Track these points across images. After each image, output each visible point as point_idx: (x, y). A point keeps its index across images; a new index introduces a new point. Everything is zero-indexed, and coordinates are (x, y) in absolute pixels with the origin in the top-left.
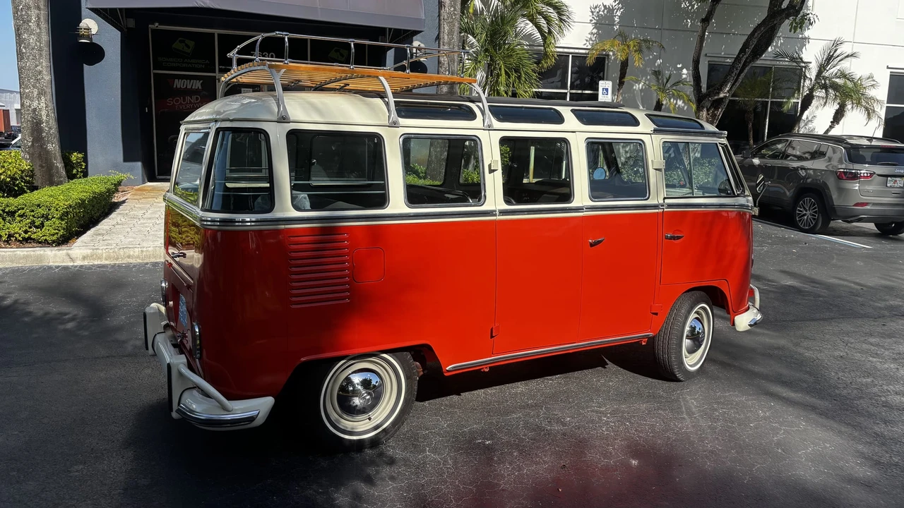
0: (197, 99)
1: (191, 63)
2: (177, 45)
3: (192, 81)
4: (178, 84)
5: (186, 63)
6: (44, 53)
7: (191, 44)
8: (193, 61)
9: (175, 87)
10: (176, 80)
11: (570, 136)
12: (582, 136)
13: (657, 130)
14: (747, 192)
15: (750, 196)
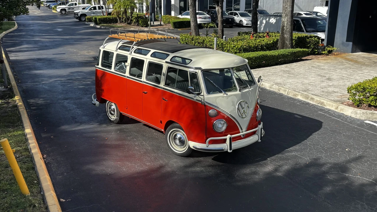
11: (145, 60)
12: (148, 60)
13: (166, 62)
14: (202, 94)
15: (203, 96)
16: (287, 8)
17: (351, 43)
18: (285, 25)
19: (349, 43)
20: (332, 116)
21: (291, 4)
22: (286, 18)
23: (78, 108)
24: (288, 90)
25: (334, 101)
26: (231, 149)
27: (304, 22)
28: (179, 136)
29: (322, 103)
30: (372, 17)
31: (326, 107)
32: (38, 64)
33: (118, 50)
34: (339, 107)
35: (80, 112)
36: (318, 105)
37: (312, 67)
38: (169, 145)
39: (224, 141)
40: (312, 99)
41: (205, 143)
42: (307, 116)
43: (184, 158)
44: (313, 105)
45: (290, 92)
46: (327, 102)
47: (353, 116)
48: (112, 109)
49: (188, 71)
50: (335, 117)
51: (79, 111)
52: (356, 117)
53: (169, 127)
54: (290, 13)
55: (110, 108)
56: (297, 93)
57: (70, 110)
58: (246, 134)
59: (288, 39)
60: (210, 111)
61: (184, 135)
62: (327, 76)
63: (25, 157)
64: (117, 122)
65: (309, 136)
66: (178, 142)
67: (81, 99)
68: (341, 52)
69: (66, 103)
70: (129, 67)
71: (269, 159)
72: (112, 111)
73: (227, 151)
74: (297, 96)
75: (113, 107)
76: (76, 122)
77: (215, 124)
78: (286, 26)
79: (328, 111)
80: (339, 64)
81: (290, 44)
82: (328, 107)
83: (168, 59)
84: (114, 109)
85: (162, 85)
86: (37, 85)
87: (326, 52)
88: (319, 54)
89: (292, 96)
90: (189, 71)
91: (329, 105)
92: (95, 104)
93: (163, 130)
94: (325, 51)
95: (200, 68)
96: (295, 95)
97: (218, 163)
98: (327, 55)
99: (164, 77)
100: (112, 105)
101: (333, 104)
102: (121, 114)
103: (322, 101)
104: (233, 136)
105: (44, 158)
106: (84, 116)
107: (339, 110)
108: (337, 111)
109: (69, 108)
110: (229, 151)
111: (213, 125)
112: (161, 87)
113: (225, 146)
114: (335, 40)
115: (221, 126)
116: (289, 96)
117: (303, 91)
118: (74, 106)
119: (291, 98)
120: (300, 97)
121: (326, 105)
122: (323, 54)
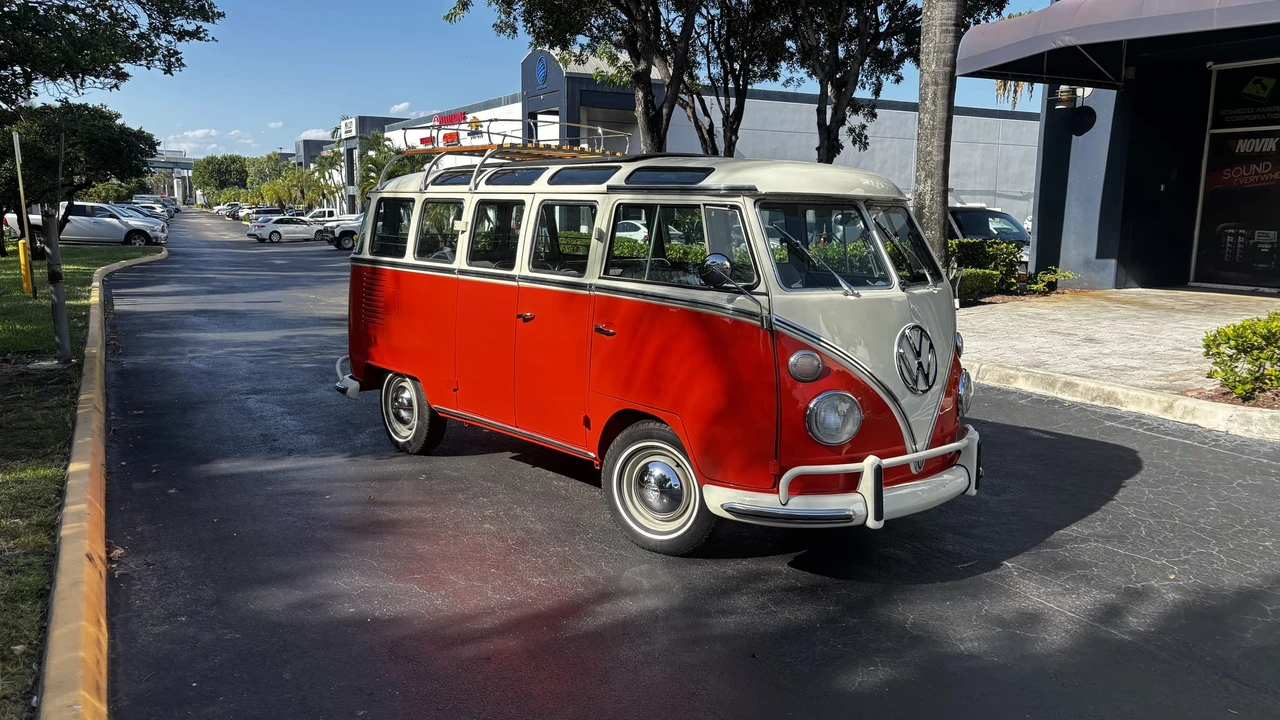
0: (1267, 166)
1: (1265, 113)
2: (1251, 89)
3: (1263, 140)
4: (1243, 146)
5: (1259, 113)
6: (937, 132)
7: (1270, 82)
8: (1270, 109)
9: (1237, 151)
10: (1241, 141)
11: (527, 199)
12: (539, 198)
13: (612, 189)
14: (761, 288)
15: (766, 294)
16: (930, 153)
17: (1113, 262)
18: (927, 202)
19: (1108, 261)
20: (1158, 432)
21: (943, 144)
22: (929, 182)
23: (291, 414)
24: (978, 365)
25: (1151, 388)
26: (879, 515)
27: (959, 217)
28: (657, 472)
29: (1109, 397)
30: (1166, 188)
31: (1124, 409)
32: (195, 320)
33: (431, 188)
34: (1177, 403)
35: (294, 422)
36: (1094, 403)
37: (1019, 315)
38: (615, 510)
39: (851, 482)
40: (1068, 385)
41: (773, 488)
42: (1070, 433)
43: (680, 559)
44: (1073, 405)
45: (986, 371)
46: (1125, 391)
47: (1237, 430)
48: (402, 404)
49: (702, 207)
50: (1174, 436)
51: (290, 422)
52: (1247, 435)
53: (618, 438)
54: (941, 167)
55: (396, 399)
56: (1012, 372)
57: (262, 418)
58: (929, 461)
59: (936, 242)
60: (792, 359)
61: (678, 465)
62: (1082, 334)
63: (25, 553)
64: (418, 448)
65: (1115, 491)
66: (653, 496)
67: (306, 391)
68: (1080, 288)
69: (252, 402)
70: (467, 234)
71: (1010, 565)
72: (404, 410)
73: (863, 525)
74: (1012, 380)
75: (410, 394)
76: (273, 450)
77: (813, 414)
78: (930, 207)
79: (1138, 420)
80: (1096, 309)
81: (941, 257)
82: (1132, 408)
83: (617, 179)
84: (410, 401)
85: (593, 276)
86: (172, 360)
87: (1041, 286)
88: (1023, 292)
89: (996, 385)
90: (705, 205)
91: (1138, 400)
92: (343, 391)
93: (592, 455)
94: (1036, 283)
95: (750, 191)
96: (1007, 378)
97: (819, 578)
98: (1044, 293)
99: (601, 245)
100: (404, 389)
101: (1152, 396)
102: (433, 414)
103: (1107, 388)
104: (886, 462)
105: (110, 560)
106: (306, 433)
107: (1179, 414)
108: (1168, 417)
109: (258, 414)
110: (871, 523)
111: (805, 418)
112: (591, 285)
113: (858, 504)
114: (1062, 254)
115: (837, 419)
116: (985, 382)
117: (1029, 367)
118: (279, 409)
119: (994, 388)
120: (1023, 385)
121: (1123, 400)
122: (1034, 292)
